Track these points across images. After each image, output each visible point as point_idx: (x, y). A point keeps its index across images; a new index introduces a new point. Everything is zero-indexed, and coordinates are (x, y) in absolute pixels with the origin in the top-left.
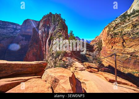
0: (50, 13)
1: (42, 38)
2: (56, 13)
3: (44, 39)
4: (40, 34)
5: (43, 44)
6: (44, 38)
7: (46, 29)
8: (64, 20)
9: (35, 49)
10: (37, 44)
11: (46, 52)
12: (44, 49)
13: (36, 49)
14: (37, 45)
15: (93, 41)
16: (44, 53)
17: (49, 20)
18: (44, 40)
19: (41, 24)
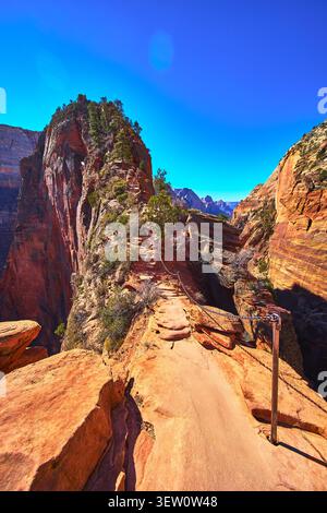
0: (81, 98)
1: (59, 198)
2: (104, 99)
3: (66, 202)
4: (49, 182)
5: (65, 218)
6: (65, 197)
7: (69, 164)
8: (136, 124)
9: (35, 239)
10: (41, 222)
11: (77, 249)
12: (71, 239)
13: (41, 240)
14: (44, 226)
15: (244, 204)
16: (72, 252)
17: (78, 125)
18: (66, 206)
19: (50, 144)
